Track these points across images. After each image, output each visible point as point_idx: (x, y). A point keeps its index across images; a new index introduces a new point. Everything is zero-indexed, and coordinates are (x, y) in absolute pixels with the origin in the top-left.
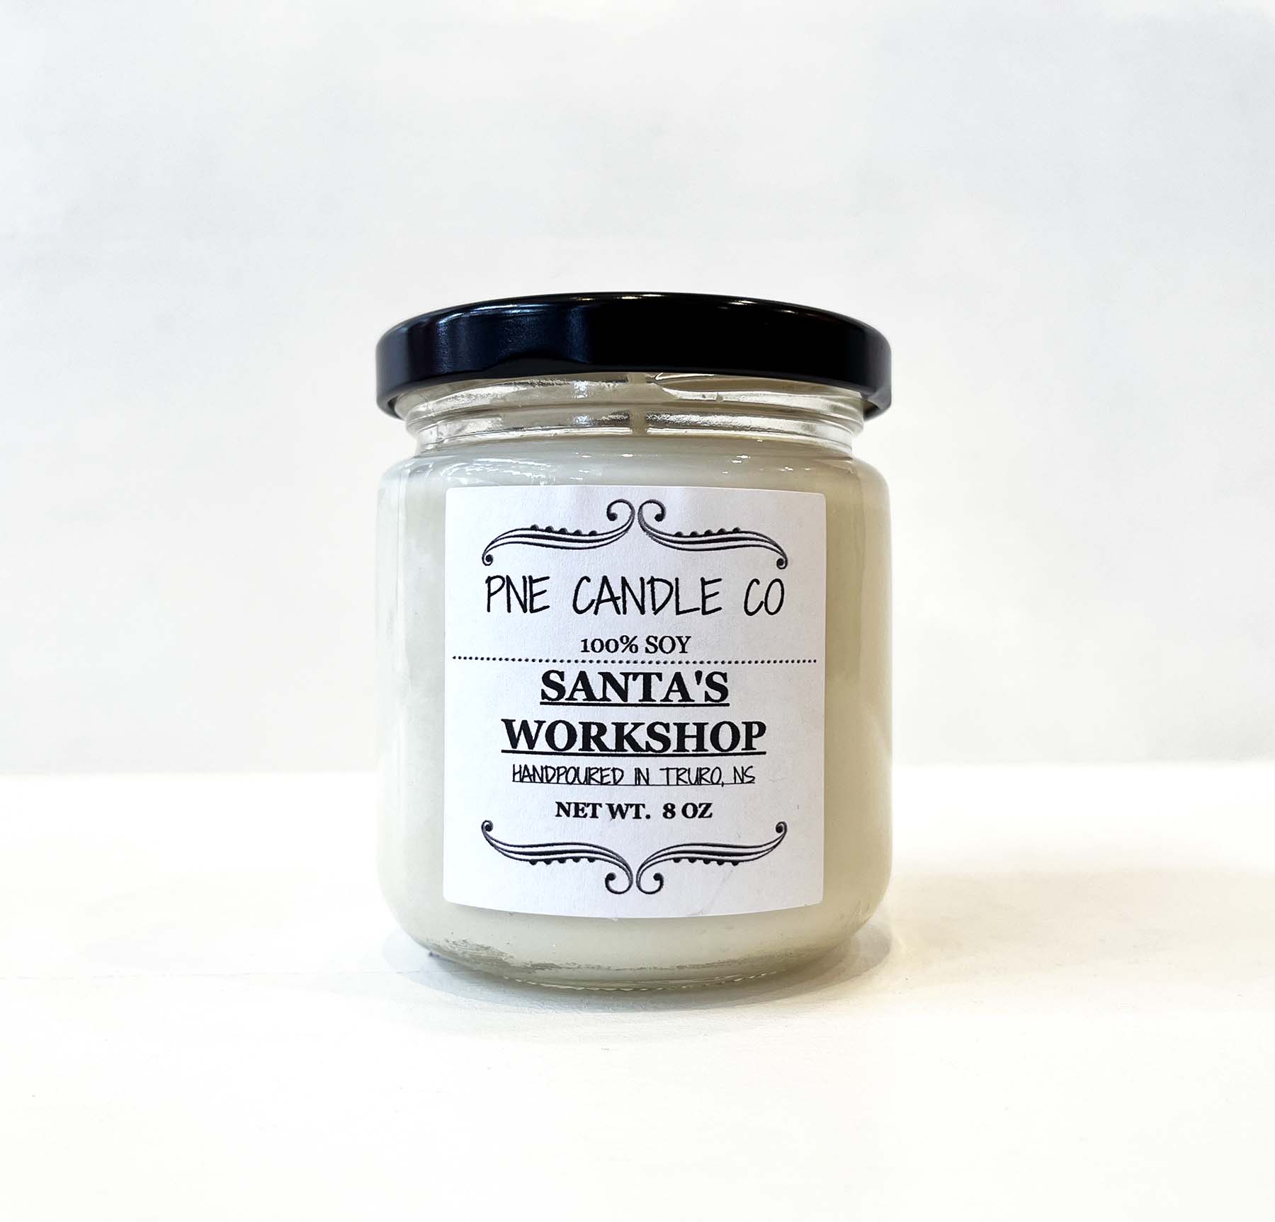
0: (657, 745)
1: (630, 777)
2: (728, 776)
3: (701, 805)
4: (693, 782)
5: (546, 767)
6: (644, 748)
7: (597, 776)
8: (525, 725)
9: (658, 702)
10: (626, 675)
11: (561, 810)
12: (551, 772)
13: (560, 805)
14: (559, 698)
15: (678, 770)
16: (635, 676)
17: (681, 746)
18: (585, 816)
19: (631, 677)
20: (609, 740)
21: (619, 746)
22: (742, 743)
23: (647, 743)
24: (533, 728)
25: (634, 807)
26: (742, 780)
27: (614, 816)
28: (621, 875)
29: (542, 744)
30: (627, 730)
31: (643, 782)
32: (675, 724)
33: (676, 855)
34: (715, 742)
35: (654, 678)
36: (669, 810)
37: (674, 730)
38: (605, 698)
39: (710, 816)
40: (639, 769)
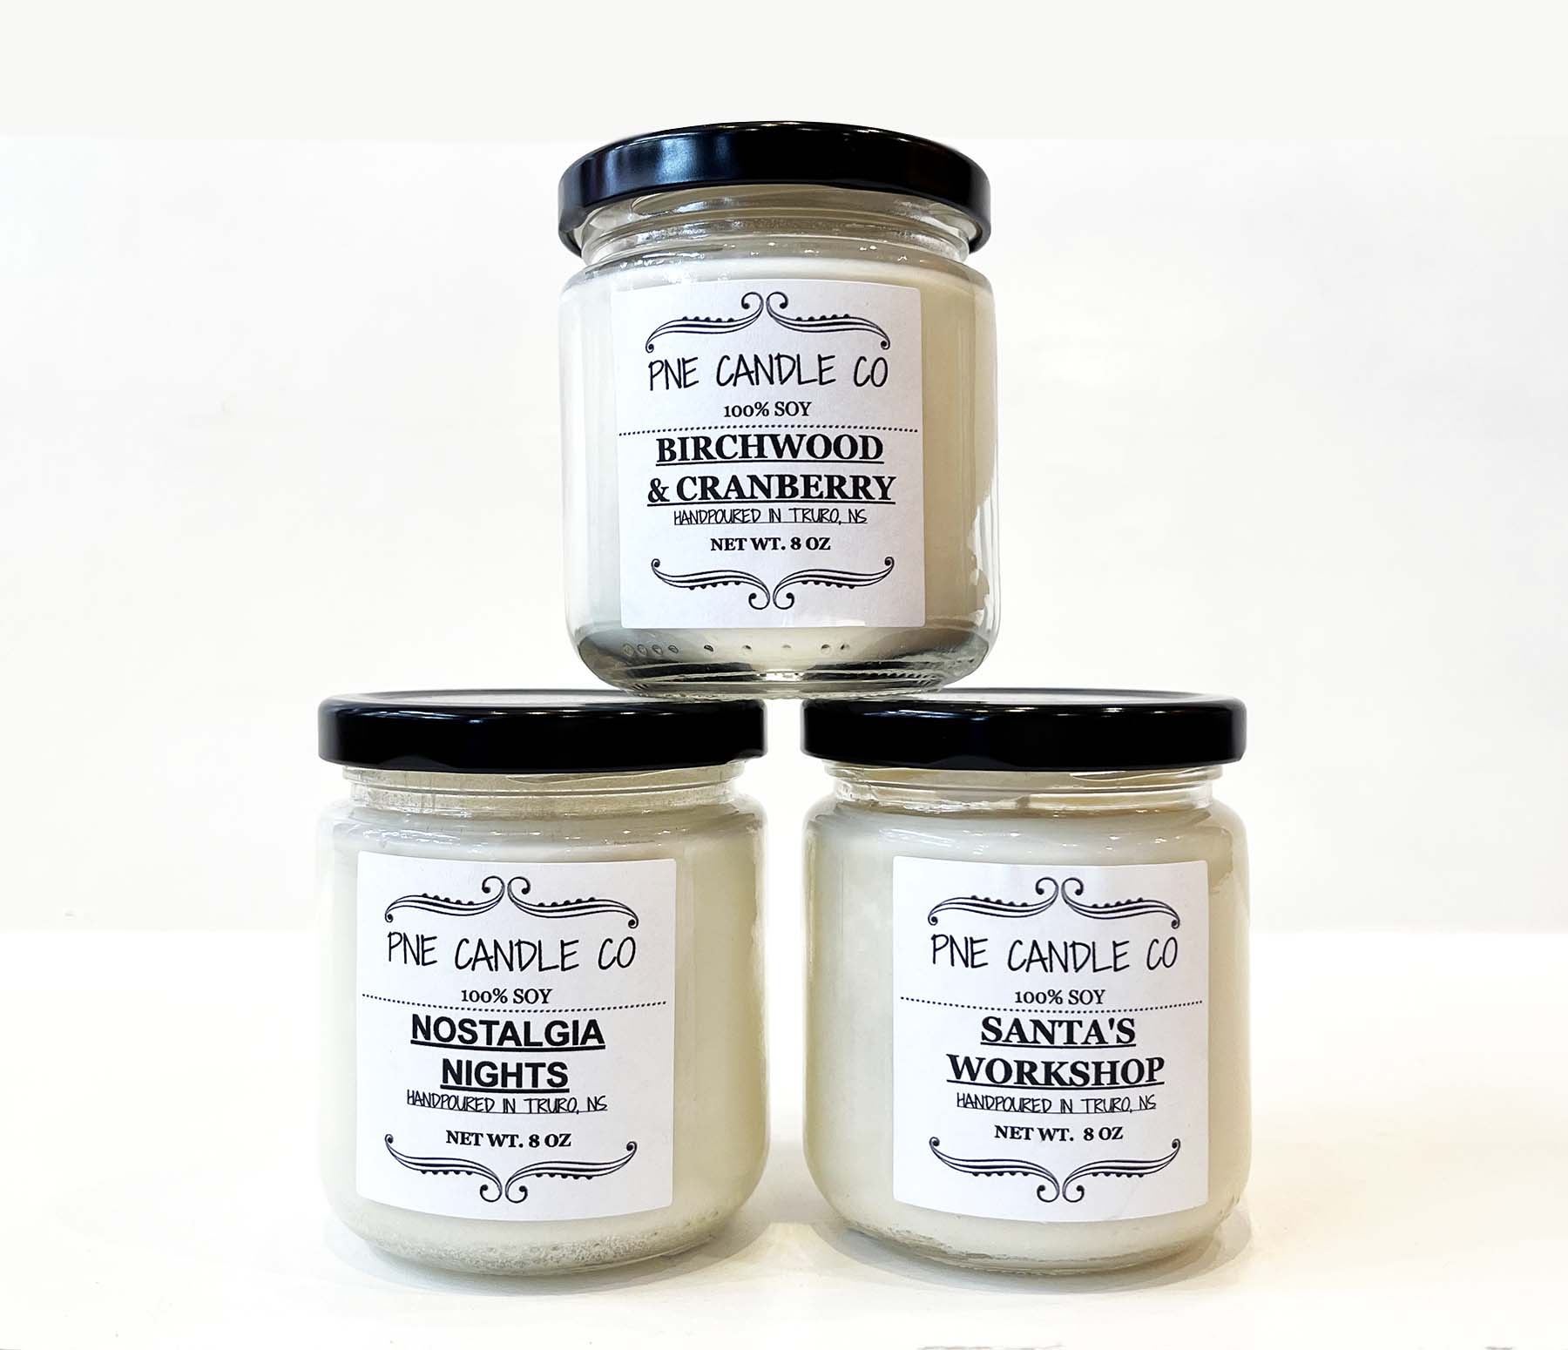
0: (1079, 1081)
1: (1056, 1107)
2: (1135, 1105)
3: (1113, 1129)
4: (1108, 1110)
5: (987, 1097)
6: (1068, 1082)
7: (1030, 1106)
8: (967, 1061)
9: (1079, 1045)
10: (1053, 1022)
11: (999, 1132)
12: (990, 1101)
13: (999, 1128)
14: (996, 1040)
15: (1096, 1100)
16: (1061, 1023)
17: (1098, 1081)
18: (1020, 1138)
19: (1057, 1024)
20: (1040, 1075)
21: (1048, 1081)
22: (1146, 1077)
23: (1071, 1079)
24: (975, 1064)
25: (1060, 1131)
26: (1146, 1107)
27: (1044, 1138)
28: (1049, 1185)
29: (982, 1077)
30: (1054, 1068)
31: (1067, 1111)
32: (1093, 1063)
33: (1095, 1170)
34: (1125, 1077)
35: (1076, 1025)
36: (1088, 1134)
37: (1092, 1067)
38: (1035, 1041)
39: (1121, 1138)
40: (1064, 1100)
